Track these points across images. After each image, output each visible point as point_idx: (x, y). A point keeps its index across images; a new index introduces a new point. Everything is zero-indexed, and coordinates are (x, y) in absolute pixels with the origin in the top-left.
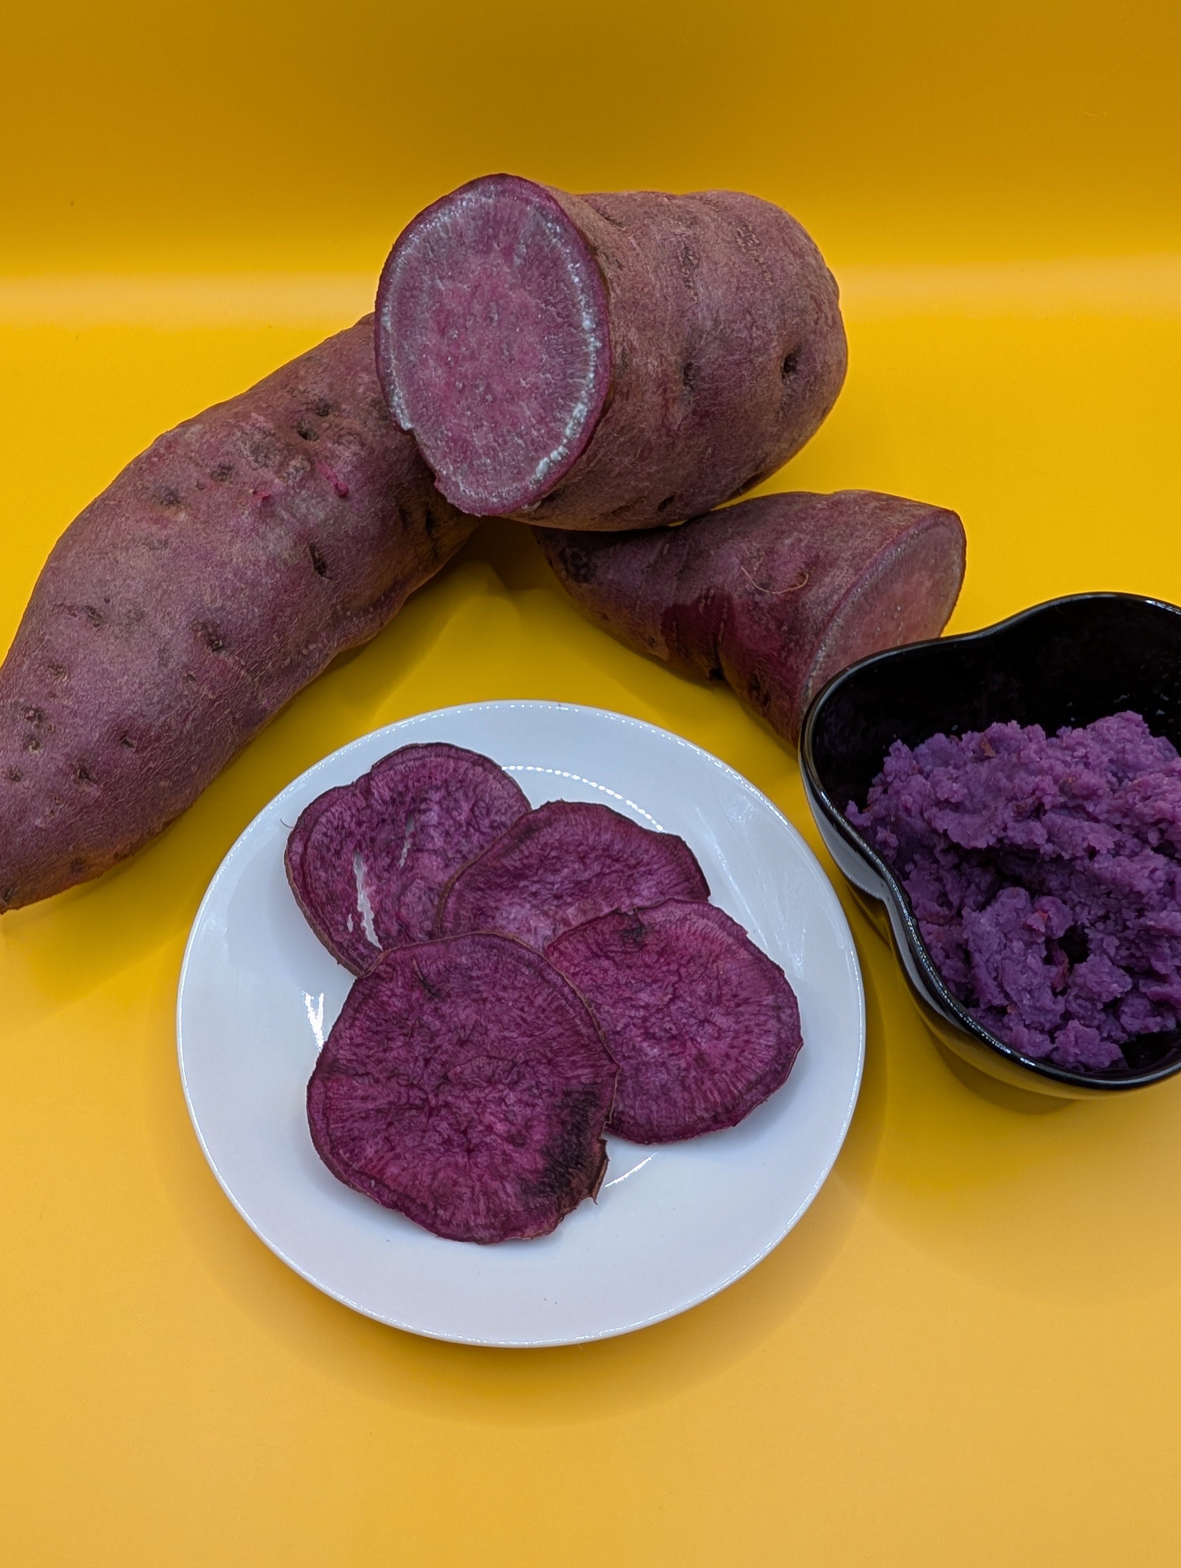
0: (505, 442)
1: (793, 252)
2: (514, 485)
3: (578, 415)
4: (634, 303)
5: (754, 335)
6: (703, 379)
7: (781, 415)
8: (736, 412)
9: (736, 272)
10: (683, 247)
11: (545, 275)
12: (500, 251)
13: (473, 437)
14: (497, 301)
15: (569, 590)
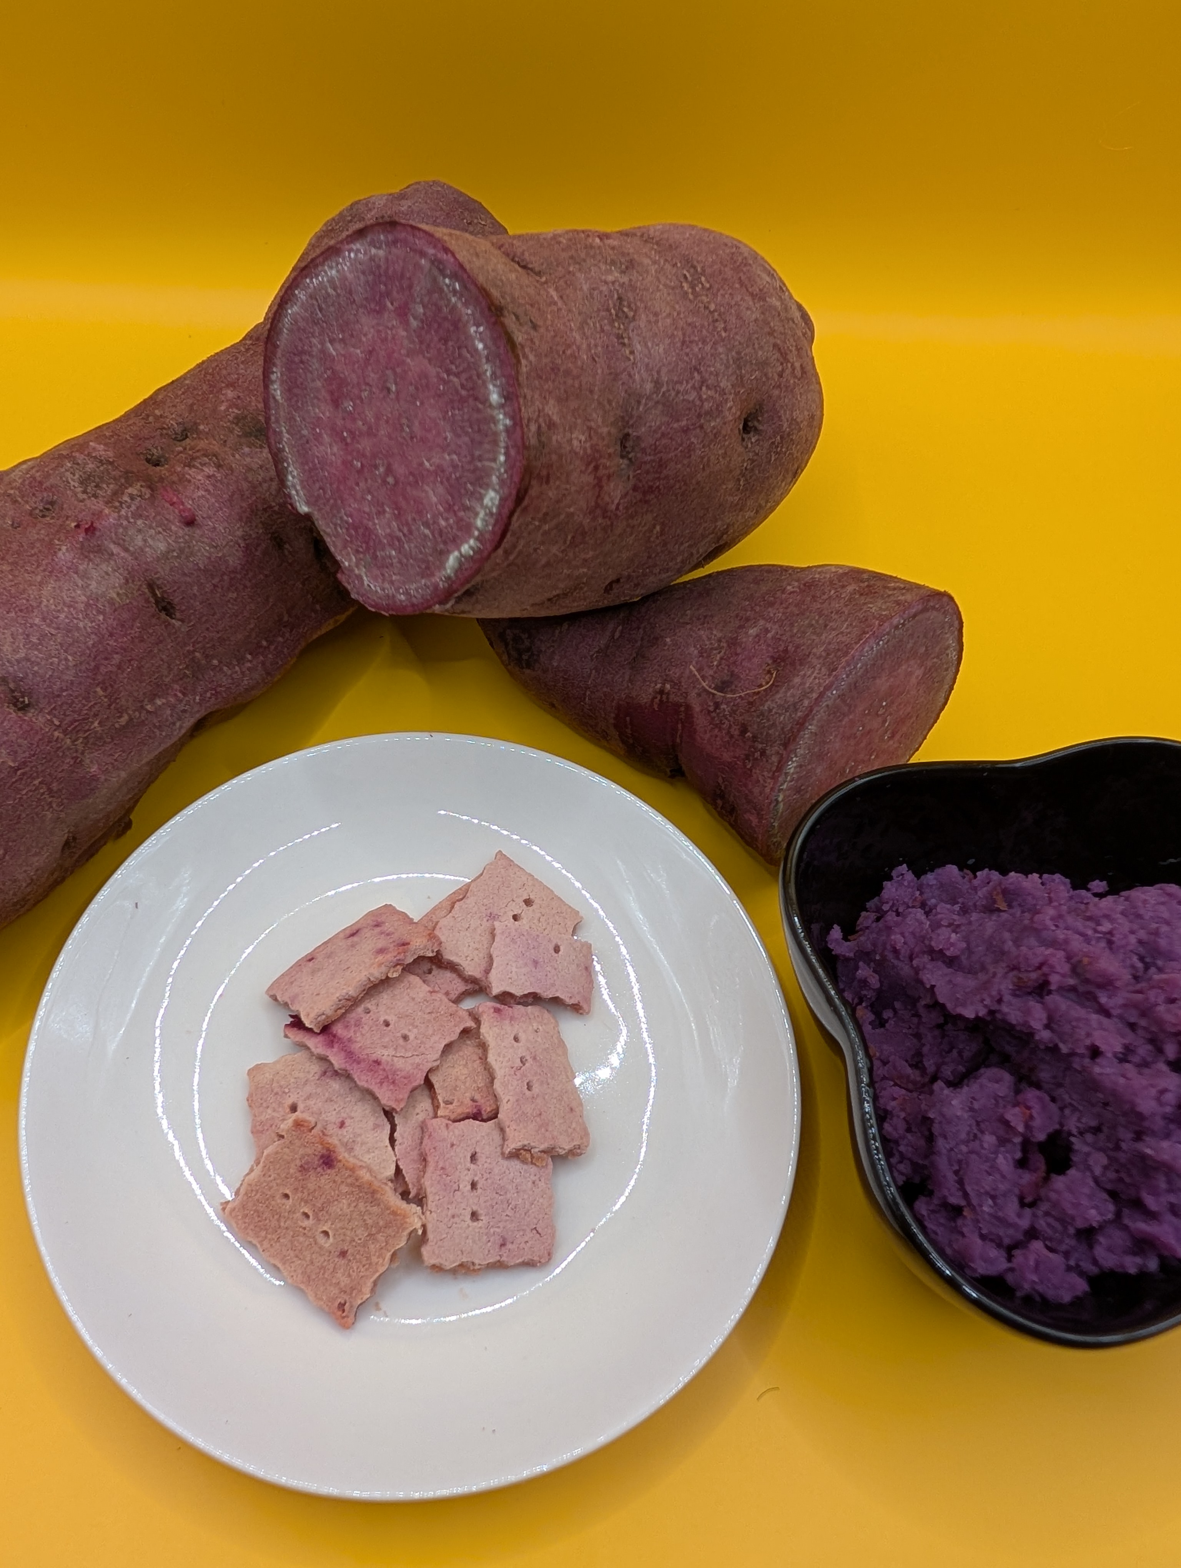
0: (411, 532)
1: (752, 294)
2: (423, 581)
3: (490, 504)
4: (553, 369)
5: (705, 397)
6: (643, 451)
7: (742, 483)
8: (685, 484)
9: (681, 323)
10: (616, 296)
11: (445, 340)
12: (395, 310)
13: (375, 524)
14: (393, 369)
15: (511, 674)
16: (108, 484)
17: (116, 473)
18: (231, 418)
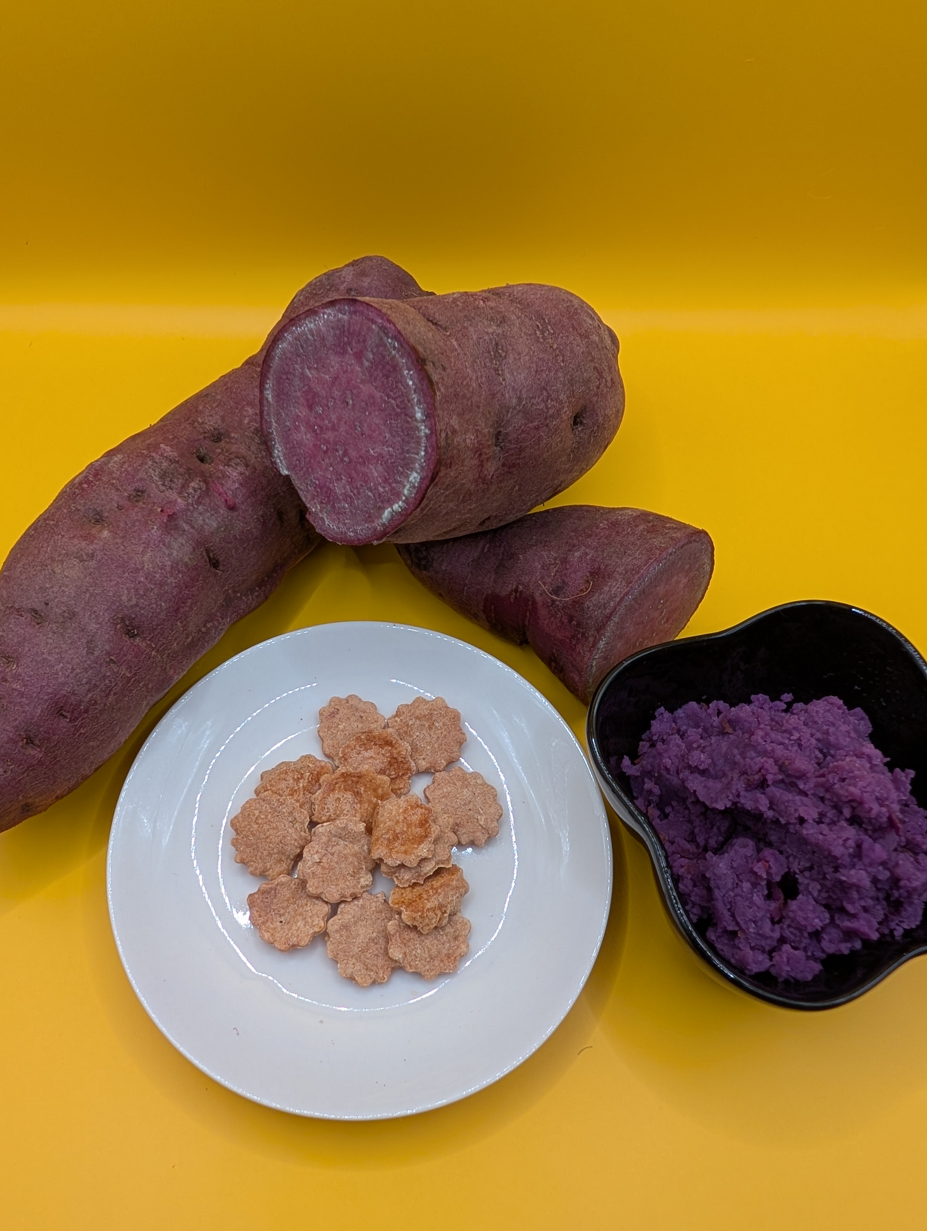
0: (359, 493)
1: (580, 335)
2: (366, 525)
3: (413, 481)
4: (455, 395)
5: (549, 406)
6: (510, 441)
7: (571, 456)
8: (536, 461)
9: (535, 359)
10: (494, 343)
11: (387, 377)
12: (353, 354)
13: (334, 486)
14: (351, 391)
15: (413, 573)
18: (252, 429)
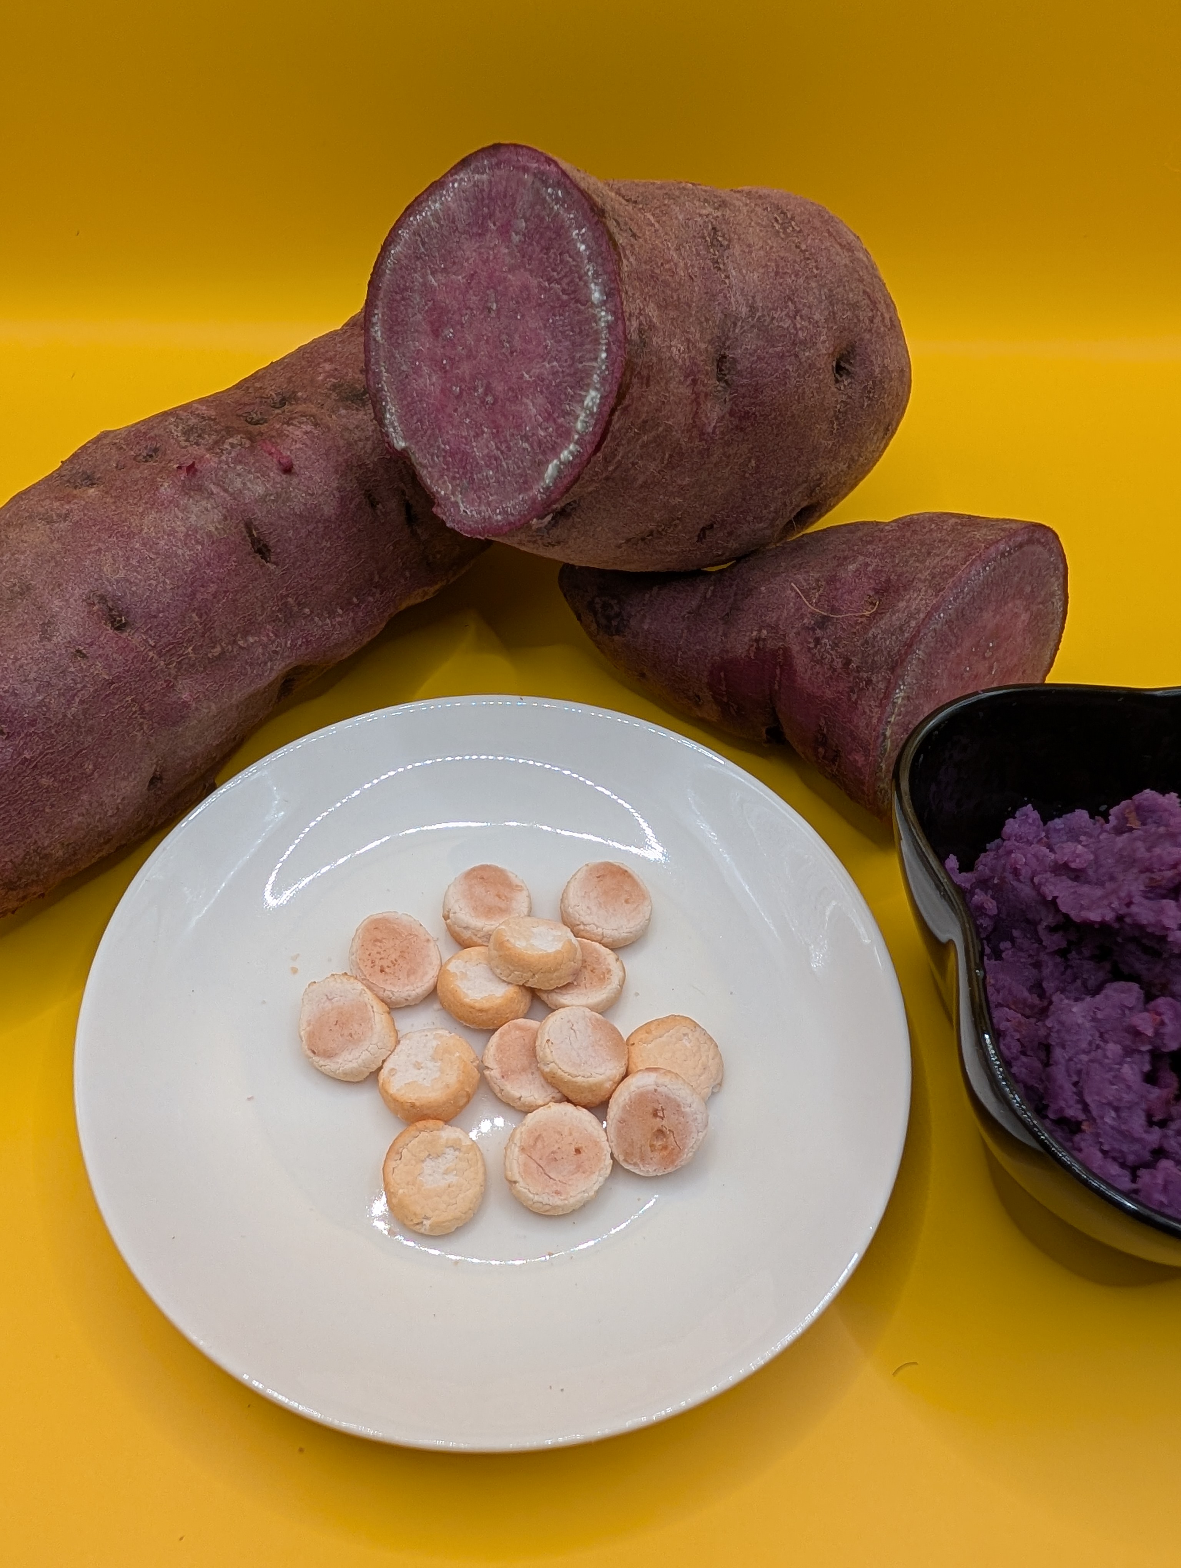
0: (509, 448)
1: (840, 245)
2: (521, 497)
3: (591, 404)
4: (652, 277)
5: (799, 326)
6: (739, 373)
7: (835, 426)
8: (781, 415)
9: (774, 256)
10: (710, 227)
11: (547, 249)
12: (497, 230)
13: (473, 447)
14: (495, 288)
16: (209, 435)
17: (218, 427)
